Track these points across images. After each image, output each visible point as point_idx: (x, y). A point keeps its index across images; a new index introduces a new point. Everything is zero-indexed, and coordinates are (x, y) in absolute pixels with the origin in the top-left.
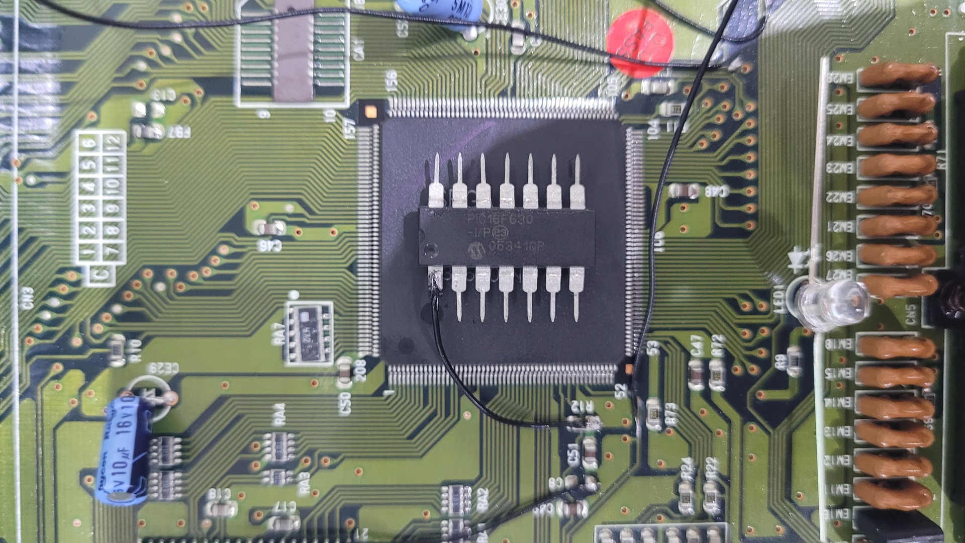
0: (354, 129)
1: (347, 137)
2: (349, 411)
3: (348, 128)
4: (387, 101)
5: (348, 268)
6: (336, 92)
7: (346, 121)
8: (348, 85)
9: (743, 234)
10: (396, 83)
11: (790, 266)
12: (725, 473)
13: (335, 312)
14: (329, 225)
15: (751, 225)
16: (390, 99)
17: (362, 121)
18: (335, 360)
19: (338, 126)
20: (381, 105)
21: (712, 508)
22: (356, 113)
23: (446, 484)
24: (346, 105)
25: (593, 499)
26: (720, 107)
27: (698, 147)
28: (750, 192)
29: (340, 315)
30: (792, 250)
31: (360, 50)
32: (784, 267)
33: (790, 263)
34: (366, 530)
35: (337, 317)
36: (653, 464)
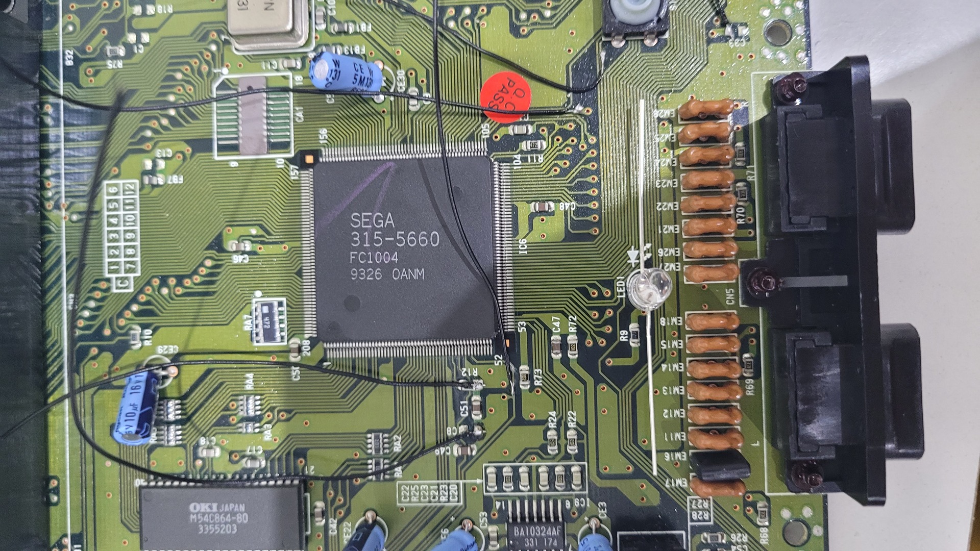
0: (297, 172)
1: (293, 178)
2: (299, 378)
3: (294, 171)
4: (321, 151)
5: (296, 273)
6: (285, 146)
7: (292, 167)
8: (292, 139)
9: (591, 237)
10: (327, 137)
11: (629, 262)
12: (583, 423)
13: (288, 305)
14: (282, 243)
15: (595, 231)
16: (323, 149)
17: (303, 166)
18: (288, 341)
19: (286, 171)
20: (316, 154)
21: (573, 450)
22: (299, 161)
23: (370, 432)
24: (292, 155)
25: (481, 443)
26: (569, 142)
27: (552, 173)
28: (594, 205)
29: (291, 308)
30: (630, 249)
31: (300, 114)
32: (624, 261)
33: (629, 259)
34: (312, 467)
35: (289, 309)
36: (526, 416)
